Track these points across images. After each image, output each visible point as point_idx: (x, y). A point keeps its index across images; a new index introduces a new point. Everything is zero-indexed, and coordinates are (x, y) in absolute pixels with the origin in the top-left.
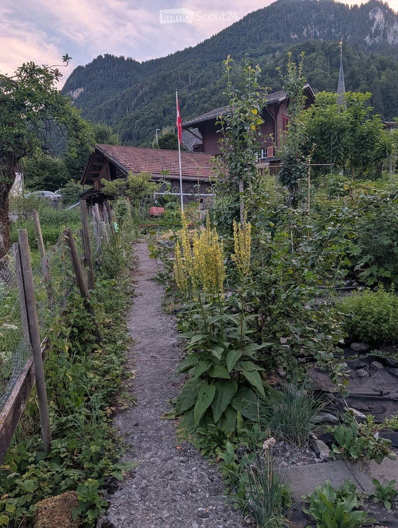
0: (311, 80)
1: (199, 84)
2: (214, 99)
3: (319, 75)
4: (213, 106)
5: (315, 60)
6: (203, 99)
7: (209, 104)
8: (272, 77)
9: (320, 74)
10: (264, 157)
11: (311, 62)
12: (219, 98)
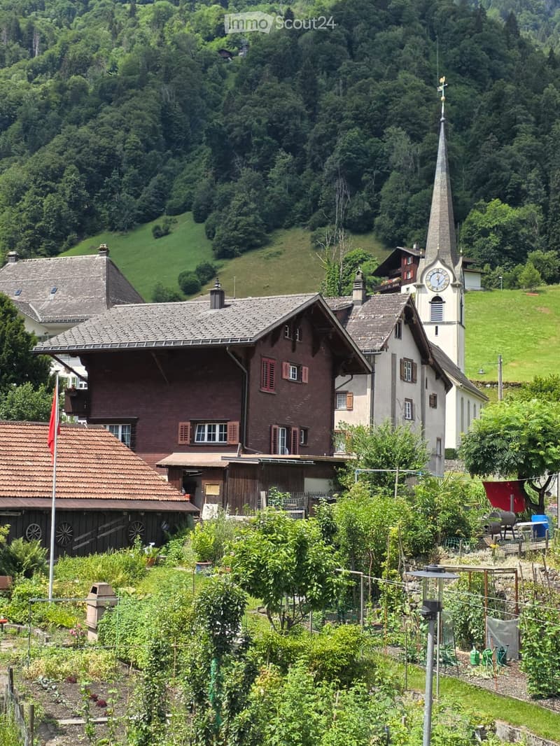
0: (387, 103)
1: (66, 64)
2: (108, 117)
3: (411, 94)
4: (103, 136)
5: (402, 47)
6: (75, 108)
7: (92, 128)
8: (281, 78)
9: (413, 88)
10: (221, 439)
11: (390, 51)
12: (124, 114)
